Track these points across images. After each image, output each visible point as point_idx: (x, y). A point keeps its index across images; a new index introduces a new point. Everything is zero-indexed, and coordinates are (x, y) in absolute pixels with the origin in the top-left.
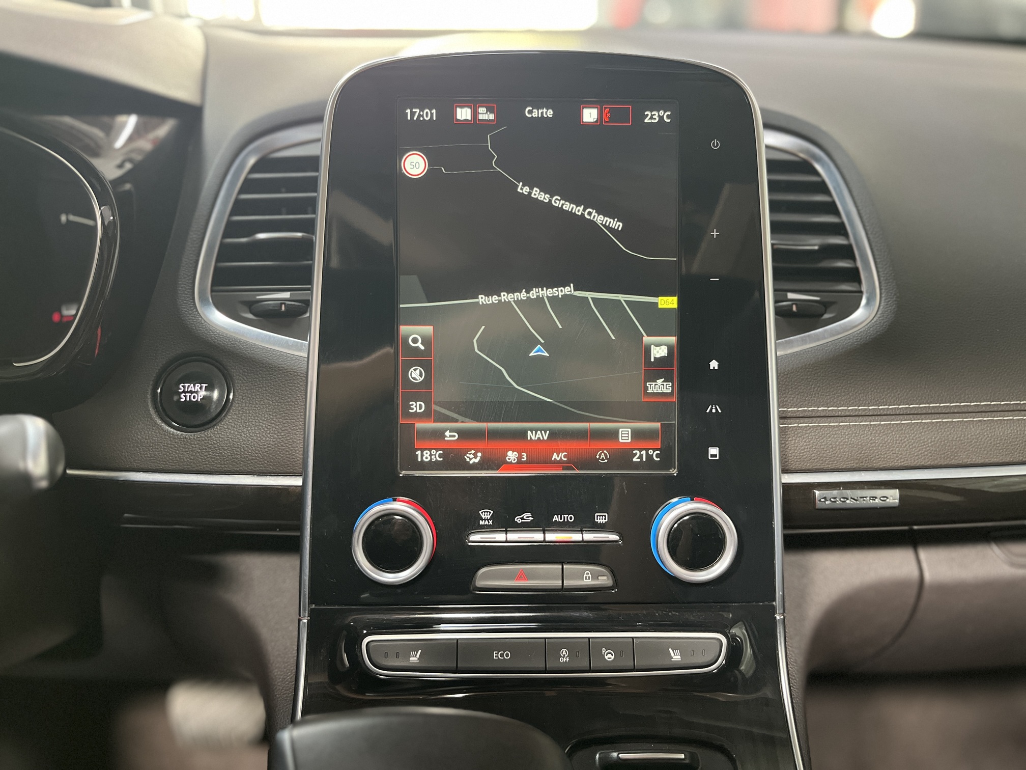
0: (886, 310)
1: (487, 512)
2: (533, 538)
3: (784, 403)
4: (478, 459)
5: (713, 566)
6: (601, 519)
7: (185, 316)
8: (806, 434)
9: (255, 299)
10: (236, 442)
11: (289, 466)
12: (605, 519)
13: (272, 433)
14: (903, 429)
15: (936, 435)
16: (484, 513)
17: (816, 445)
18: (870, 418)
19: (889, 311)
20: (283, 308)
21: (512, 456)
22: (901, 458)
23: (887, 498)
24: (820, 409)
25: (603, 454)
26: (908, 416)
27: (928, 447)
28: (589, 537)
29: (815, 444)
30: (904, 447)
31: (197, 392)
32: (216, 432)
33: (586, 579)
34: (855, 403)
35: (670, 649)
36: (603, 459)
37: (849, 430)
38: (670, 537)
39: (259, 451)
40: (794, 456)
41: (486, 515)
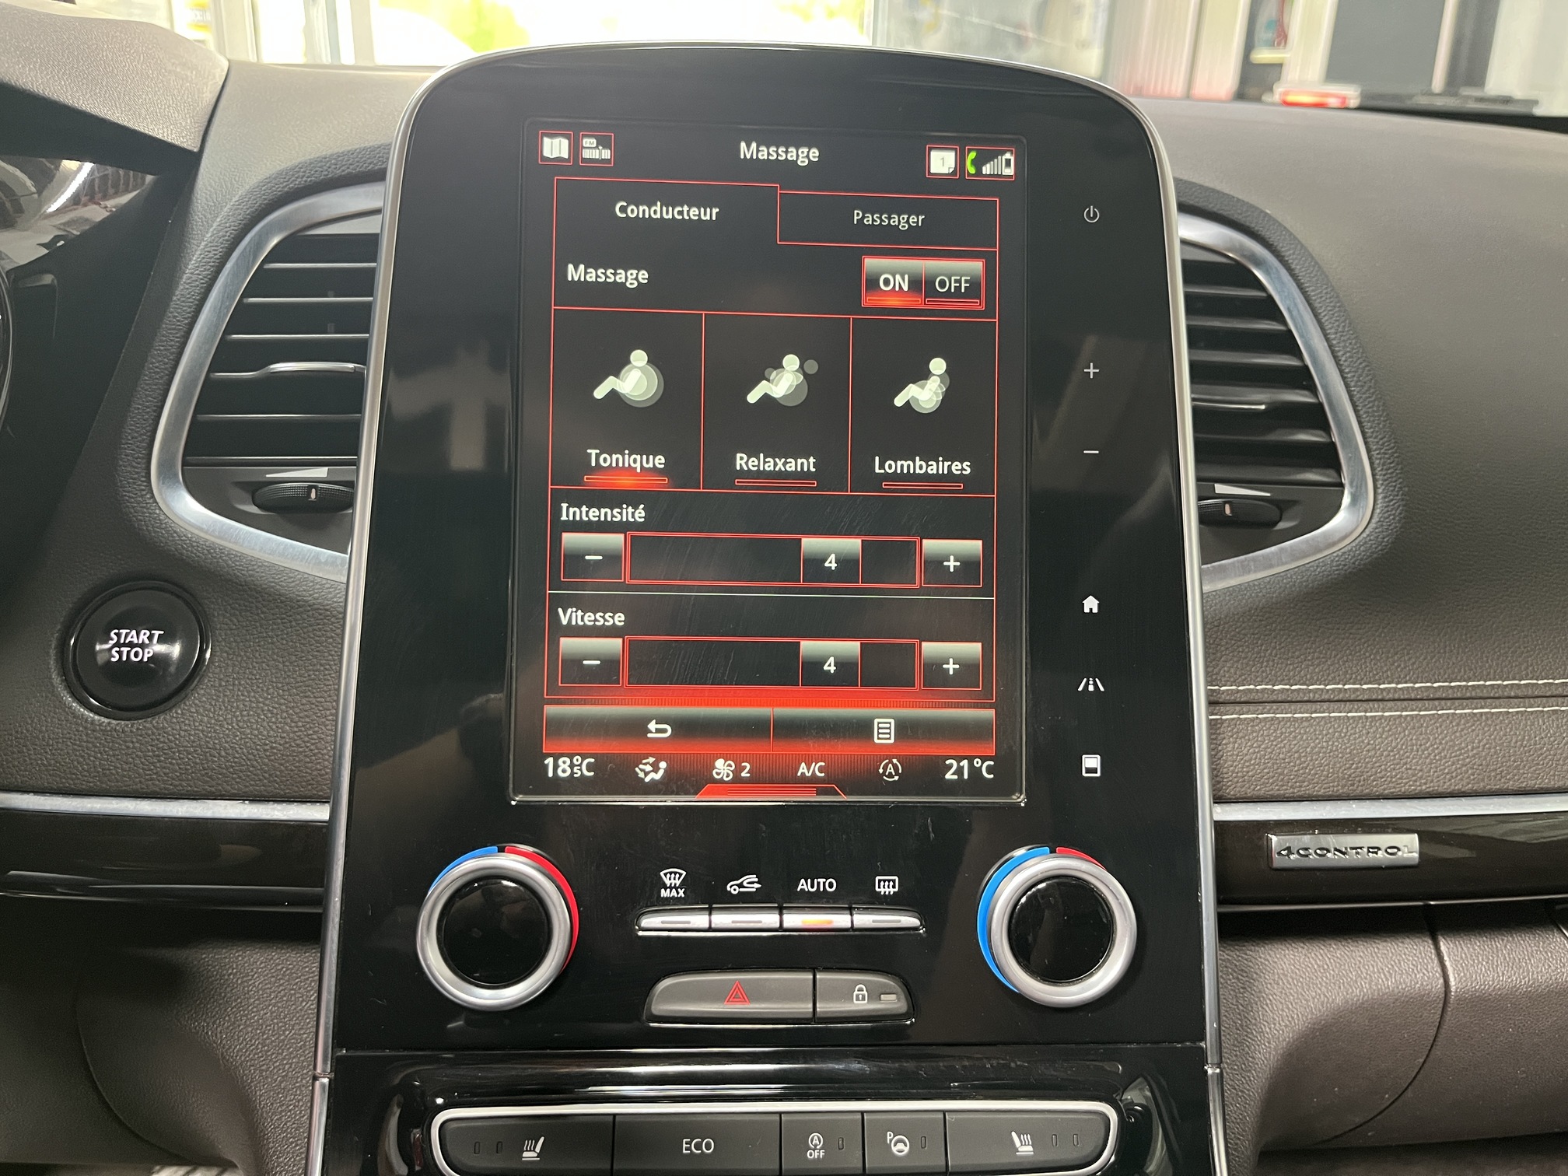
0: (1386, 515)
1: (675, 873)
2: (760, 922)
3: (1214, 677)
4: (661, 772)
5: (1091, 975)
6: (887, 886)
7: (127, 506)
8: (1253, 732)
9: (264, 480)
10: (210, 738)
11: (310, 785)
12: (894, 887)
13: (280, 723)
14: (1422, 725)
15: (1480, 737)
16: (668, 875)
17: (1272, 753)
18: (1365, 705)
19: (1391, 517)
20: (313, 495)
21: (723, 768)
22: (1421, 778)
23: (1399, 849)
24: (1276, 688)
25: (890, 765)
26: (1431, 702)
27: (1468, 757)
28: (865, 920)
29: (1269, 750)
30: (1426, 758)
31: (143, 646)
32: (174, 720)
33: (858, 999)
34: (1337, 678)
35: (1013, 1134)
36: (890, 776)
37: (1329, 725)
38: (1014, 921)
39: (254, 756)
40: (1233, 772)
41: (672, 879)
